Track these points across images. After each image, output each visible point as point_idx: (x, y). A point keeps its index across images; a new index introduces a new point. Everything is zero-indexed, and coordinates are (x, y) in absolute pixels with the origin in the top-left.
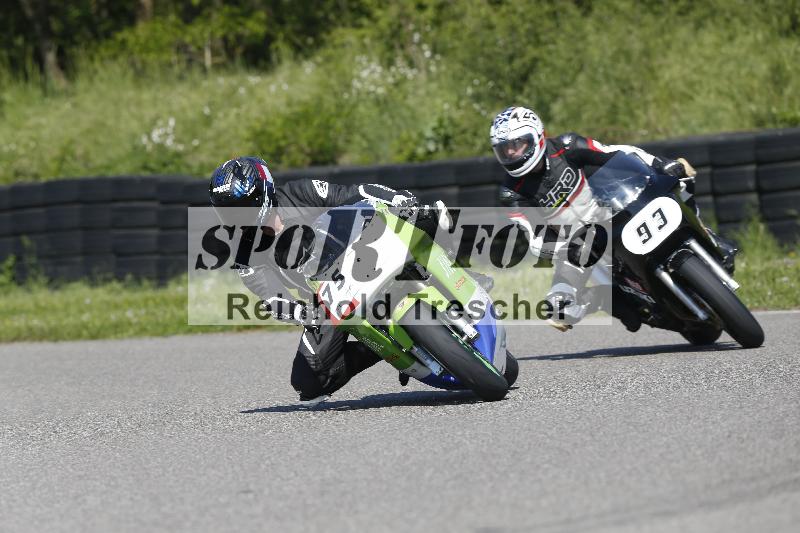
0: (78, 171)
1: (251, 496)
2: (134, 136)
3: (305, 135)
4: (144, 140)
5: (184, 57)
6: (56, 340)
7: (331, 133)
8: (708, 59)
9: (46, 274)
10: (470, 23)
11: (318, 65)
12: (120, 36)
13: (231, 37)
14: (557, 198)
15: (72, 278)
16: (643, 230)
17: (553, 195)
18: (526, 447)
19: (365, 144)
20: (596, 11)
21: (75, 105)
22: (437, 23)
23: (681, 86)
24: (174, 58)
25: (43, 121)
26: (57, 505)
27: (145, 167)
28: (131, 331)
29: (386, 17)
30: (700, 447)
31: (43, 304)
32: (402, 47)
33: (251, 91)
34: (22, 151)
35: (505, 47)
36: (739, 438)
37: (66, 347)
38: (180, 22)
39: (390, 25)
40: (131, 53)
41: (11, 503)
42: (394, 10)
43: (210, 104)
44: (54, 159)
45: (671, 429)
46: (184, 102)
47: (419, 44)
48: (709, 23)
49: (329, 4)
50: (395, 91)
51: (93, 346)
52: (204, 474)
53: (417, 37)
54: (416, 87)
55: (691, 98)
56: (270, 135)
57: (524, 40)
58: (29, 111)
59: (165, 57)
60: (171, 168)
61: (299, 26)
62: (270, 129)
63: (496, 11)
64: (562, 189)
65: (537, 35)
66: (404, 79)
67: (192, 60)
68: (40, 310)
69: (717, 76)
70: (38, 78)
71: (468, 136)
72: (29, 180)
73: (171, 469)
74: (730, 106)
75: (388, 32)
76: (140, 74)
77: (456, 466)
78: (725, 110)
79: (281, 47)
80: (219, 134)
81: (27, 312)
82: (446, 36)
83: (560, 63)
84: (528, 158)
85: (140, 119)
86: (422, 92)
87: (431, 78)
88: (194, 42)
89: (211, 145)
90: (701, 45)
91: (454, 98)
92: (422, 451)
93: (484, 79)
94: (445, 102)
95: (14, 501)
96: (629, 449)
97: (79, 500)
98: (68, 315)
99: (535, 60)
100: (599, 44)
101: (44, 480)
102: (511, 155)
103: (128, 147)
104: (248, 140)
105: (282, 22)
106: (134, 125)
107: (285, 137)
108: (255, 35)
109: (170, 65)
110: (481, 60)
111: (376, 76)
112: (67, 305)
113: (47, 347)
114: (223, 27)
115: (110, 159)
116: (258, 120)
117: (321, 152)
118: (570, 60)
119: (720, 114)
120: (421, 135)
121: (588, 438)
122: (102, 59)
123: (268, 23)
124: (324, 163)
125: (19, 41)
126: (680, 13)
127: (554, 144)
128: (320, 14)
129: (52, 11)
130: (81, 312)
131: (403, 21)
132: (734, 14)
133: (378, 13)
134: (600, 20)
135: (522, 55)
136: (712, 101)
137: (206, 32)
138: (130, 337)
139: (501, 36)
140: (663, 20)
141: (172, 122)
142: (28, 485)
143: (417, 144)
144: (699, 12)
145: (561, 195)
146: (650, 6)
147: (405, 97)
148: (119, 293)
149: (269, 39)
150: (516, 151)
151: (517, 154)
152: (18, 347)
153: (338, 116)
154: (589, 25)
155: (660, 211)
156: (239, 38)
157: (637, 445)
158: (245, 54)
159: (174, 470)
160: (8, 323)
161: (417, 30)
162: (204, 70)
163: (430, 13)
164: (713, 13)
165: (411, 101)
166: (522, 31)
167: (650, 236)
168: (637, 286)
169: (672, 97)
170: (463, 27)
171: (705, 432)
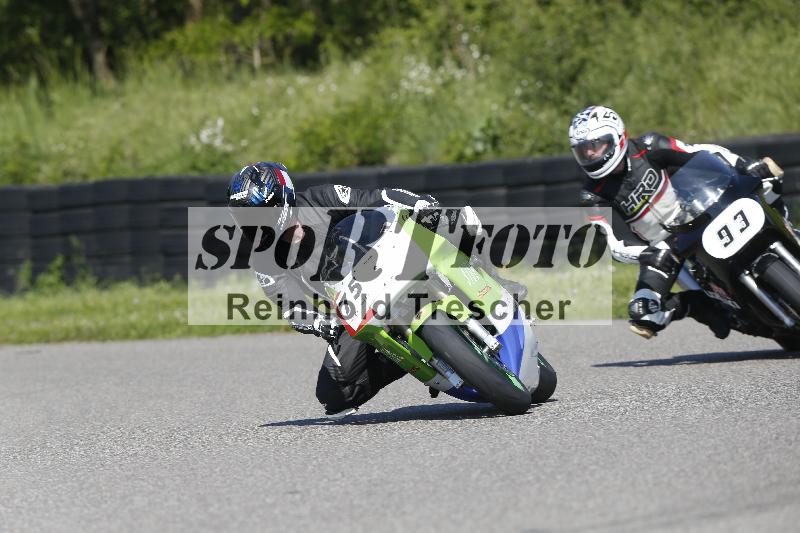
0: (126, 171)
1: (298, 496)
2: (182, 136)
3: (353, 136)
4: (193, 140)
5: (233, 58)
6: (104, 340)
7: (380, 134)
8: (756, 60)
9: (95, 274)
10: (519, 24)
11: (367, 65)
12: (169, 36)
13: (280, 38)
14: (639, 200)
15: (121, 278)
16: (724, 233)
17: (635, 197)
18: (573, 448)
19: (413, 144)
20: (645, 11)
21: (124, 105)
22: (486, 23)
23: (729, 88)
24: (222, 58)
25: (92, 121)
26: (104, 506)
27: (194, 167)
28: (179, 331)
29: (434, 17)
30: (747, 448)
31: (91, 304)
32: (451, 47)
33: (300, 92)
34: (71, 151)
35: (554, 48)
36: (786, 441)
37: (114, 347)
38: (228, 22)
39: (439, 26)
40: (180, 54)
41: (59, 504)
42: (442, 11)
43: (259, 105)
44: (103, 159)
45: (718, 430)
46: (233, 102)
47: (468, 45)
48: (758, 24)
49: (377, 6)
50: (444, 91)
51: (141, 346)
52: (251, 475)
53: (465, 38)
54: (465, 88)
55: (739, 99)
56: (318, 136)
57: (573, 41)
58: (78, 112)
59: (214, 58)
60: (220, 168)
61: (347, 27)
62: (319, 129)
63: (544, 11)
64: (644, 191)
65: (585, 36)
66: (453, 80)
67: (241, 60)
68: (88, 310)
69: (766, 77)
70: (87, 77)
71: (516, 137)
72: (78, 180)
73: (217, 470)
74: (778, 107)
75: (437, 32)
76: (189, 75)
77: (503, 467)
78: (774, 111)
79: (330, 48)
80: (268, 134)
81: (75, 312)
82: (494, 37)
83: (608, 64)
84: (608, 159)
85: (189, 119)
86: (470, 92)
87: (479, 79)
88: (243, 42)
89: (259, 146)
90: (749, 46)
91: (502, 98)
92: (470, 451)
93: (532, 80)
94: (493, 102)
95: (62, 501)
96: (677, 450)
97: (127, 500)
98: (116, 315)
99: (583, 62)
100: (647, 45)
101: (91, 480)
102: (590, 157)
103: (177, 147)
104: (296, 140)
105: (330, 22)
106: (183, 125)
107: (333, 138)
108: (303, 36)
109: (219, 65)
110: (529, 62)
111: (425, 77)
112: (115, 305)
113: (96, 347)
114: (271, 27)
115: (159, 159)
116: (306, 120)
117: (370, 152)
118: (618, 61)
119: (769, 116)
120: (470, 136)
121: (636, 440)
122: (151, 60)
123: (315, 23)
124: (372, 164)
125: (68, 41)
126: (730, 14)
127: (636, 144)
128: (369, 15)
129: (101, 11)
130: (130, 312)
131: (452, 22)
132: (783, 15)
133: (427, 13)
134: (648, 21)
135: (571, 55)
136: (760, 102)
137: (255, 33)
138: (179, 337)
139: (549, 37)
140: (711, 21)
141: (220, 122)
142: (76, 485)
143: (465, 144)
144: (748, 13)
145: (643, 197)
146: (699, 6)
147: (454, 98)
148: (167, 293)
149: (318, 40)
150: (595, 151)
151: (596, 155)
152: (68, 347)
153: (386, 116)
154: (638, 26)
155: (741, 213)
156: (288, 38)
157: (685, 447)
158: (294, 55)
159: (221, 471)
160: (56, 323)
161: (465, 30)
162: (253, 70)
163: (478, 14)
164: (762, 14)
165: (460, 102)
166: (571, 32)
167: (732, 239)
168: (721, 291)
169: (720, 97)
170: (512, 28)
171: (753, 434)
